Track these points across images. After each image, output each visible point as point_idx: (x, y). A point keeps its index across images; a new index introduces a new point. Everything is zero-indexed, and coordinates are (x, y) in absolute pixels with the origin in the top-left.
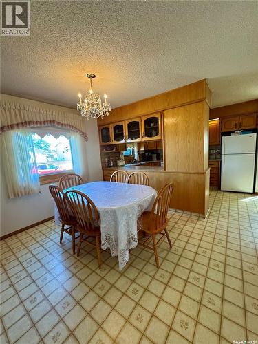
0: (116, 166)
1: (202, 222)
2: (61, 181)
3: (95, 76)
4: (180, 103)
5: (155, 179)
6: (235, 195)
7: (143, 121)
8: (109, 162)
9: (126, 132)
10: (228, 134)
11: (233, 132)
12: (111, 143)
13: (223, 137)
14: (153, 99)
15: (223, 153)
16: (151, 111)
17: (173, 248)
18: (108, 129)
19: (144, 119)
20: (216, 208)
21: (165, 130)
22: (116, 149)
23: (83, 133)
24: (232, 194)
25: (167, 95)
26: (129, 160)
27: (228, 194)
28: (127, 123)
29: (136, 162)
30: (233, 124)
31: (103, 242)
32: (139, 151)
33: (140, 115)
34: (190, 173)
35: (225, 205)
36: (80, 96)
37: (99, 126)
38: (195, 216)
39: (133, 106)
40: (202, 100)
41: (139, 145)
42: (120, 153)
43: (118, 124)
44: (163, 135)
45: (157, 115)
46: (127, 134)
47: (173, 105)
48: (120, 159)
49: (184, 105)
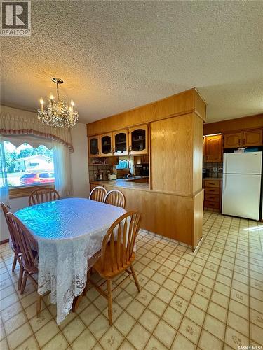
0: (107, 180)
1: (189, 257)
2: (32, 195)
3: (62, 82)
4: (168, 115)
5: (140, 198)
6: (237, 221)
7: (130, 134)
8: (98, 176)
9: (113, 144)
10: (231, 151)
11: (237, 149)
12: (99, 156)
13: (225, 154)
14: (141, 109)
15: (224, 172)
16: (137, 123)
17: (142, 293)
18: (97, 140)
19: (131, 130)
20: (211, 237)
21: (153, 144)
22: (107, 162)
23: (67, 144)
24: (234, 220)
25: (154, 105)
26: (123, 174)
27: (229, 219)
28: (115, 134)
29: (131, 175)
30: (236, 139)
31: (40, 285)
32: (135, 164)
33: (128, 126)
34: (177, 195)
35: (224, 234)
36: (42, 102)
37: (88, 137)
38: (183, 247)
39: (121, 117)
40: (191, 112)
41: (136, 158)
42: (112, 166)
43: (106, 135)
44: (150, 149)
45: (144, 128)
46: (114, 147)
47: (160, 117)
48: (112, 173)
49: (172, 117)
